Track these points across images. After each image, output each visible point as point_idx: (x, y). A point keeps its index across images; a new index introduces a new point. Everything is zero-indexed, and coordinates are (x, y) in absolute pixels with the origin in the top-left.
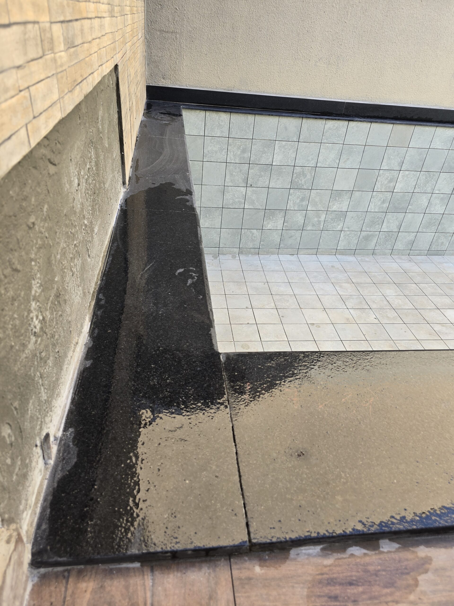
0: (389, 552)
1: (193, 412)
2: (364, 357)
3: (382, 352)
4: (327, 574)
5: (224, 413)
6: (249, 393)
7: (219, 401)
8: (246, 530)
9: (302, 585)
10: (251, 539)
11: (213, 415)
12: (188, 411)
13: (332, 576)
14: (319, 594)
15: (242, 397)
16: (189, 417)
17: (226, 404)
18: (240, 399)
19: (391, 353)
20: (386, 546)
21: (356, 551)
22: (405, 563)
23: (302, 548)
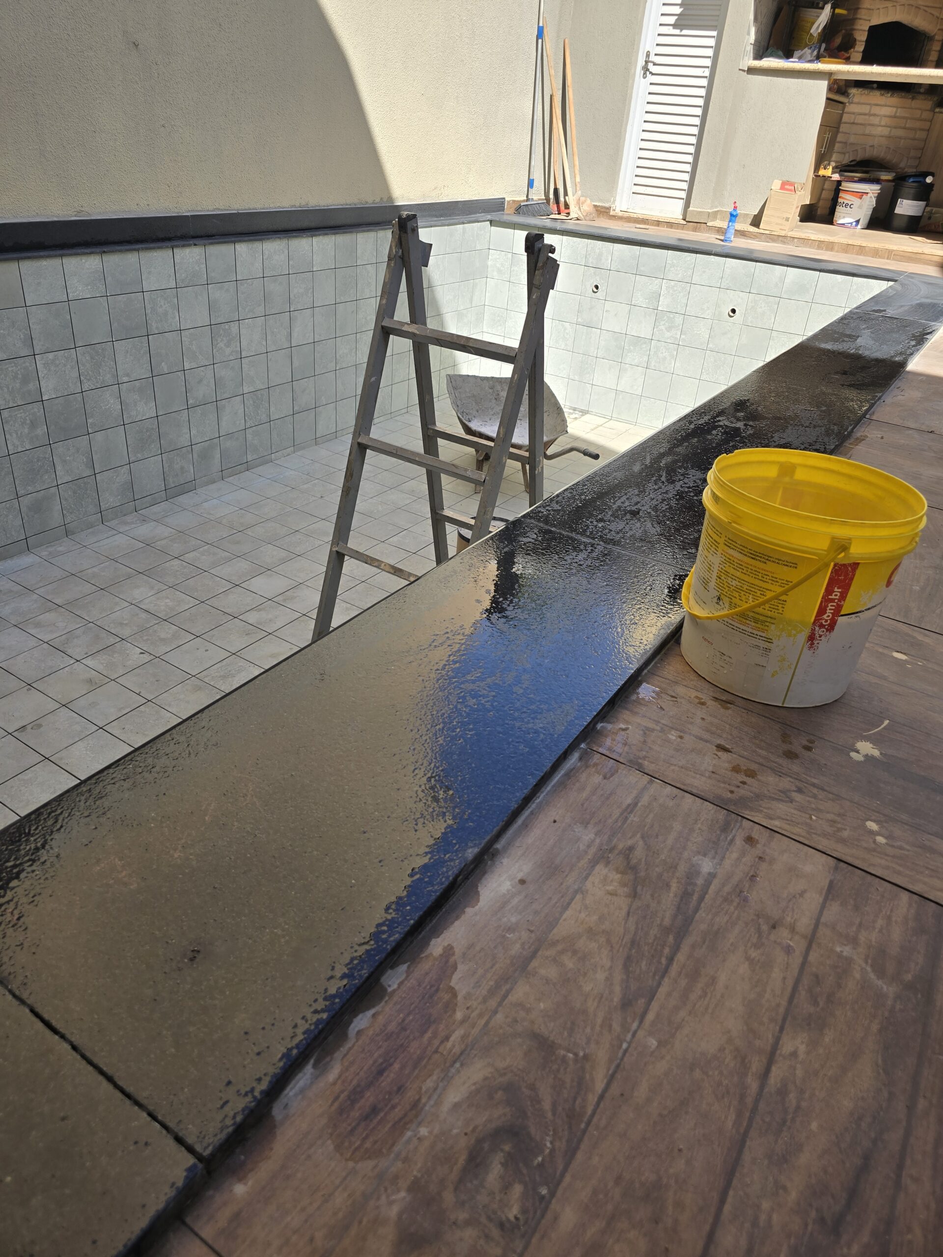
0: (401, 984)
4: (343, 1091)
8: (183, 1149)
9: (319, 1142)
10: (201, 1155)
13: (351, 1087)
20: (393, 980)
21: (361, 1022)
22: (427, 980)
23: (286, 1092)
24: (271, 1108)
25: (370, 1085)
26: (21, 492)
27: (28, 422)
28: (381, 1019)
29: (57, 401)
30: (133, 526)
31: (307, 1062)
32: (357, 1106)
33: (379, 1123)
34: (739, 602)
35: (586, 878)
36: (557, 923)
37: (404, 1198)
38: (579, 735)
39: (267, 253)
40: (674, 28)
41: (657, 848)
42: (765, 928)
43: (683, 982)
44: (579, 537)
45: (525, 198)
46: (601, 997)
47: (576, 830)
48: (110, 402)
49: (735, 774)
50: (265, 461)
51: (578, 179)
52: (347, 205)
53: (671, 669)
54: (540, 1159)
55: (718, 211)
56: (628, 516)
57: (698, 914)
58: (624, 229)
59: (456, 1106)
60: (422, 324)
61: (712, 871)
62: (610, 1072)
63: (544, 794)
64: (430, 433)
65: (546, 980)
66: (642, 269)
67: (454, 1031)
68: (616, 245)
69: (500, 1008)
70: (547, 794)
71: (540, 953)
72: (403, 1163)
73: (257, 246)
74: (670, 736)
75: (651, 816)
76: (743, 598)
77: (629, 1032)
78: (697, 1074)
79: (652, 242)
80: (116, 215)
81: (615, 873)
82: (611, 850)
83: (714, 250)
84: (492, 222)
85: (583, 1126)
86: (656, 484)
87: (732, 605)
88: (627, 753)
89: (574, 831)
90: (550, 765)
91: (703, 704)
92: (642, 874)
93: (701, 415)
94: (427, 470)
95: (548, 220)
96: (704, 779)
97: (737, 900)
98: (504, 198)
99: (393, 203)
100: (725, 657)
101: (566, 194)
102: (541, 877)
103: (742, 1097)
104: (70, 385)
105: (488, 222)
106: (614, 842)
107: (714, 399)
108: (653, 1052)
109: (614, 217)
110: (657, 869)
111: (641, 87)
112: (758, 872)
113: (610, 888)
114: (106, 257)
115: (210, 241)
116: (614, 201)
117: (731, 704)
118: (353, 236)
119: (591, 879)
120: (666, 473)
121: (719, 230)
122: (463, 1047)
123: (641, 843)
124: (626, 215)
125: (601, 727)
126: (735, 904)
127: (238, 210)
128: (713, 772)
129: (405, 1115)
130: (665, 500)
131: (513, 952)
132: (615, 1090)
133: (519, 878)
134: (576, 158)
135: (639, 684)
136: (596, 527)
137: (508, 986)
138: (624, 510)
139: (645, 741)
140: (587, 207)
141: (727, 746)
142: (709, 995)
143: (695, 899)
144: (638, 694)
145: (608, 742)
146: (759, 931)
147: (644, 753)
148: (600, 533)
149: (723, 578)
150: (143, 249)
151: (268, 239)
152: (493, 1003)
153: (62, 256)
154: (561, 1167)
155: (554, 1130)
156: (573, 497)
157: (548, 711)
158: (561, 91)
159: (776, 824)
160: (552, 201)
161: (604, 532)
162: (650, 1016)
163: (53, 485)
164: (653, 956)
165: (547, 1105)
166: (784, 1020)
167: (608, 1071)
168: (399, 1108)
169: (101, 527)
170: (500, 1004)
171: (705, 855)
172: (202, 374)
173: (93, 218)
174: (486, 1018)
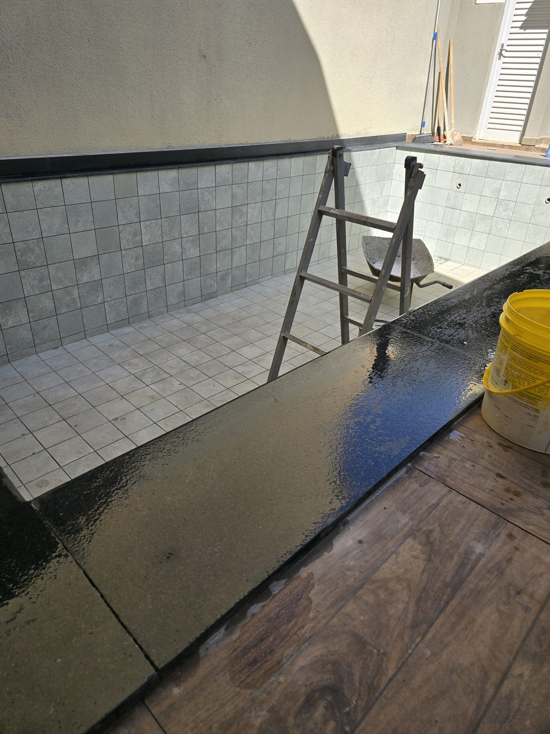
0: (280, 591)
1: (27, 584)
2: (189, 430)
3: (203, 417)
4: (239, 647)
5: (67, 564)
6: (86, 527)
7: (55, 554)
8: (148, 662)
9: (222, 673)
10: (157, 667)
11: (55, 573)
12: (20, 588)
13: (244, 646)
14: (240, 669)
15: (80, 535)
16: (26, 593)
17: (65, 553)
18: (79, 538)
19: (211, 414)
20: (276, 588)
21: (255, 609)
22: (296, 590)
23: (208, 641)
24: (199, 649)
25: (254, 646)
26: (128, 294)
27: (134, 257)
28: (266, 609)
29: (150, 246)
30: (183, 315)
31: (222, 626)
32: (246, 657)
33: (257, 669)
34: (518, 385)
35: (400, 545)
36: (378, 570)
37: (265, 715)
38: (407, 458)
39: (266, 167)
40: (520, 29)
41: (448, 533)
42: (513, 593)
43: (453, 619)
44: (424, 337)
45: (419, 133)
46: (399, 619)
47: (398, 515)
48: (176, 247)
49: (506, 493)
50: (255, 282)
51: (453, 121)
52: (312, 139)
53: (473, 423)
54: (348, 709)
55: (543, 138)
56: (457, 326)
57: (469, 578)
58: (480, 150)
59: (302, 668)
60: (342, 209)
61: (482, 552)
62: (399, 666)
63: (381, 491)
64: (343, 271)
65: (367, 603)
66: (490, 174)
67: (307, 624)
68: (473, 160)
69: (336, 615)
70: (383, 491)
71: (365, 586)
72: (267, 695)
73: (261, 163)
74: (466, 465)
75: (447, 513)
76: (521, 383)
77: (414, 643)
78: (454, 677)
79: (497, 158)
80: (188, 148)
81: (418, 545)
82: (419, 530)
83: (538, 163)
84: (397, 148)
85: (377, 695)
86: (478, 307)
87: (514, 387)
88: (437, 472)
89: (397, 516)
90: (386, 474)
91: (491, 447)
92: (436, 548)
93: (515, 265)
94: (340, 293)
95: (432, 146)
96: (485, 494)
97: (496, 573)
98: (406, 133)
99: (339, 138)
100: (508, 419)
101: (445, 130)
102: (372, 540)
103: (482, 697)
104: (157, 238)
105: (395, 148)
106: (421, 526)
107: (525, 255)
108: (427, 658)
109: (474, 143)
110: (446, 546)
111: (497, 65)
112: (513, 557)
113: (415, 553)
114: (180, 171)
115: (235, 161)
116: (475, 133)
117: (510, 448)
118: (315, 157)
119: (403, 546)
120: (486, 301)
121: (543, 150)
122: (311, 634)
123: (438, 529)
124: (482, 141)
125: (423, 454)
126: (494, 575)
127: (252, 144)
128: (492, 490)
129: (273, 667)
130: (483, 317)
131: (349, 583)
132: (400, 677)
133: (358, 539)
134: (453, 109)
135: (451, 431)
136: (436, 331)
137: (343, 603)
138: (455, 322)
139: (449, 466)
140: (458, 137)
141: (504, 475)
142: (469, 629)
143: (468, 568)
144: (450, 436)
145: (426, 464)
146: (508, 594)
147: (448, 473)
148: (438, 336)
149: (509, 369)
150: (199, 166)
151: (267, 159)
152: (332, 611)
153: (158, 170)
154: (359, 717)
155: (359, 694)
156: (424, 313)
157: (390, 441)
158: (446, 70)
159: (530, 528)
160: (435, 134)
161: (440, 335)
162: (429, 636)
163: (144, 291)
164: (436, 599)
165: (357, 678)
166: (517, 653)
167: (398, 664)
168: (269, 662)
169: (167, 314)
170: (336, 613)
171: (479, 541)
172: (226, 233)
173: (175, 150)
174: (327, 619)
